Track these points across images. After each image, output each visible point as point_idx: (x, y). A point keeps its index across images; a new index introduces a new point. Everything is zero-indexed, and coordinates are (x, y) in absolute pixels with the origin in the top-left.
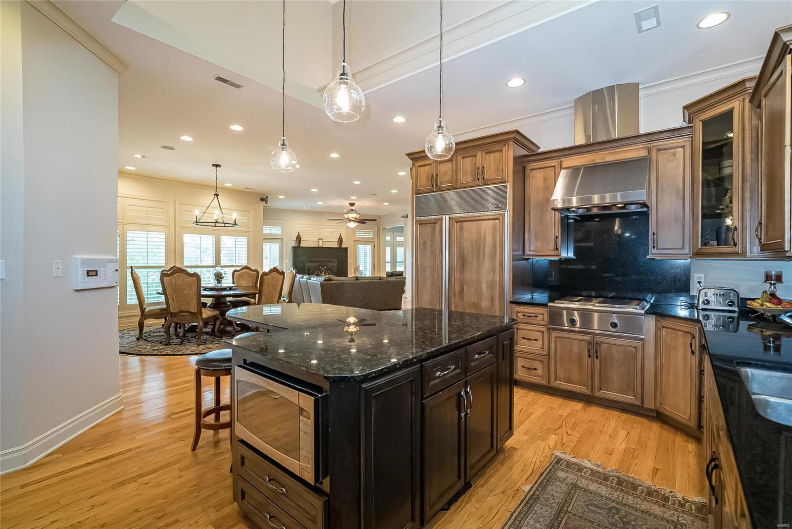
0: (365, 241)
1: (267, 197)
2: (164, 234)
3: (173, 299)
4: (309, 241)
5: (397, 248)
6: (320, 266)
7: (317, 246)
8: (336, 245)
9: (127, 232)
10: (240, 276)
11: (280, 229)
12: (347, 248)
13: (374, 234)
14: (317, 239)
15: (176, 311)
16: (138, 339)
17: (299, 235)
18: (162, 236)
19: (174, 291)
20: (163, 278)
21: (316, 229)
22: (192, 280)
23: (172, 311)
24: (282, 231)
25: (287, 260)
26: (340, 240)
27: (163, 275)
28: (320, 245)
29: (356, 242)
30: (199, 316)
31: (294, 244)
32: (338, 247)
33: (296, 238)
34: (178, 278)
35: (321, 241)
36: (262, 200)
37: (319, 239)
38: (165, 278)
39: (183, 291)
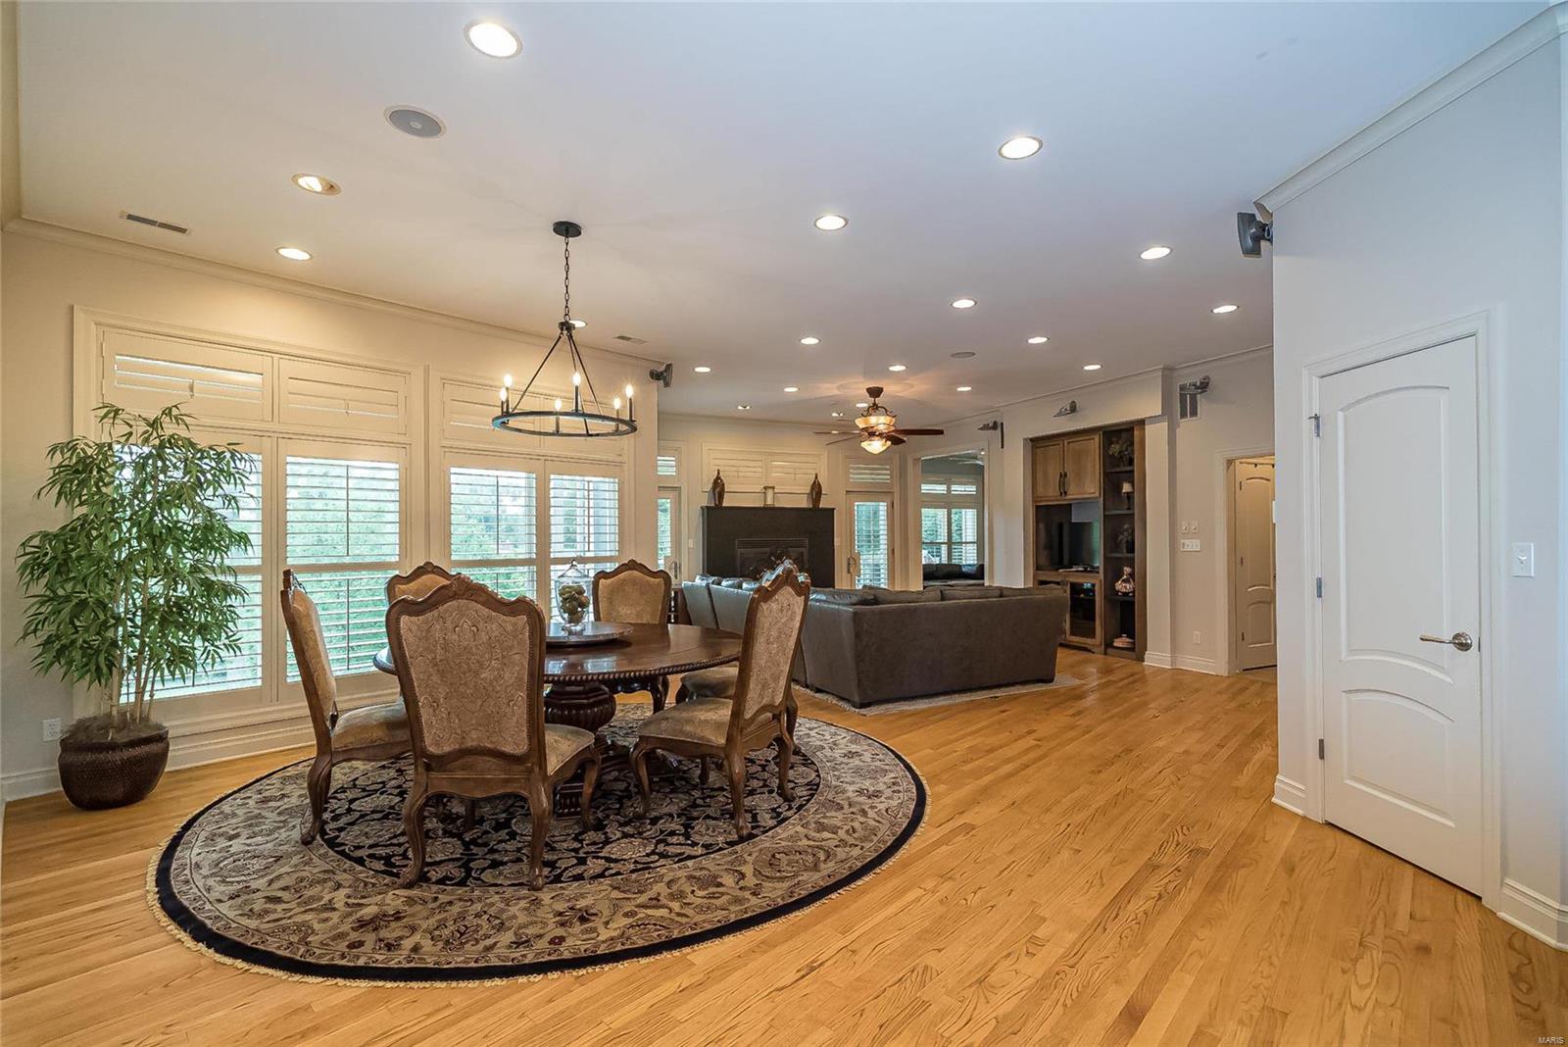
0: (871, 493)
1: (669, 366)
2: (397, 466)
3: (435, 704)
4: (743, 494)
5: (924, 511)
6: (771, 554)
7: (760, 504)
8: (804, 503)
9: (289, 459)
10: (613, 591)
11: (674, 463)
12: (833, 509)
13: (891, 475)
14: (759, 488)
15: (447, 749)
16: (307, 841)
17: (718, 478)
18: (390, 472)
19: (442, 674)
20: (398, 621)
21: (760, 464)
22: (509, 628)
23: (432, 749)
24: (678, 466)
25: (691, 541)
26: (816, 490)
27: (399, 609)
28: (769, 502)
29: (851, 495)
30: (537, 769)
31: (705, 501)
32: (811, 506)
33: (711, 485)
34: (457, 622)
35: (770, 493)
36: (656, 376)
37: (765, 488)
38: (404, 619)
39: (477, 674)
